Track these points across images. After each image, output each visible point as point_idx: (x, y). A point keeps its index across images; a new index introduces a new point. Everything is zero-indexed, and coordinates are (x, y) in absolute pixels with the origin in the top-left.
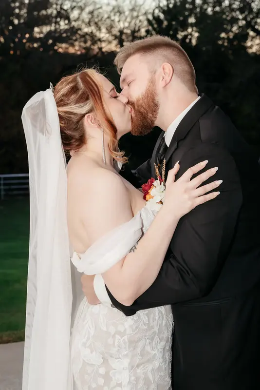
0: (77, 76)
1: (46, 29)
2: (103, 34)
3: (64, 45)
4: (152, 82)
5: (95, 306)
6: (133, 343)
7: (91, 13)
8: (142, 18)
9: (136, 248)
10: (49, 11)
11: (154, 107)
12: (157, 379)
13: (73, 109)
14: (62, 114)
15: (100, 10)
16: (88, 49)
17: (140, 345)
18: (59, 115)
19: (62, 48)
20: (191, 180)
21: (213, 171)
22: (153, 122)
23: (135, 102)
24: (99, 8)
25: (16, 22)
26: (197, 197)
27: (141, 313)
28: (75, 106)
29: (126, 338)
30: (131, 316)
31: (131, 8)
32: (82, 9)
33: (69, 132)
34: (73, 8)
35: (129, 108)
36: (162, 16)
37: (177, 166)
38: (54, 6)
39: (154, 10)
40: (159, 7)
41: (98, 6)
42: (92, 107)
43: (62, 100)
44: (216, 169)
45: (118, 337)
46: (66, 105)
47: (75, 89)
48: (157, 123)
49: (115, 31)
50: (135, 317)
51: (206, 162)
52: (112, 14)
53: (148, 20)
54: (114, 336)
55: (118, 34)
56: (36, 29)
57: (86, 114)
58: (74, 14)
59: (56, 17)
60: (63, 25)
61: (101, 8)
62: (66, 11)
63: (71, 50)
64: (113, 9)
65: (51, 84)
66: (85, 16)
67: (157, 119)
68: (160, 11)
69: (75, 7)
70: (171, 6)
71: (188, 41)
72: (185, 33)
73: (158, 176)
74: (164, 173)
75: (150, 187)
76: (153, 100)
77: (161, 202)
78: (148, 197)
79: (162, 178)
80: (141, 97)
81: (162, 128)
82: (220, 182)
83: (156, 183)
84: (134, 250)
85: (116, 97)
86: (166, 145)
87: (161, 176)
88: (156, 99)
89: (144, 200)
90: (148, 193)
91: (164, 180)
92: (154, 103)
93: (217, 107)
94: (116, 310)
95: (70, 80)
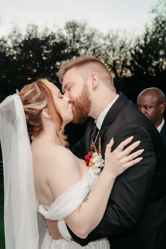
4: (85, 87)
5: (57, 240)
7: (94, 50)
8: (128, 53)
9: (88, 199)
10: (66, 51)
11: (88, 103)
13: (34, 106)
14: (27, 110)
15: (100, 49)
18: (25, 111)
20: (123, 151)
21: (137, 143)
22: (87, 114)
23: (75, 101)
24: (98, 47)
25: (44, 58)
26: (128, 162)
27: (91, 244)
28: (35, 104)
30: (85, 247)
31: (120, 46)
32: (87, 48)
33: (31, 123)
34: (80, 48)
36: (141, 51)
37: (112, 141)
38: (69, 47)
39: (135, 47)
40: (138, 45)
41: (98, 46)
42: (47, 104)
43: (26, 101)
44: (139, 142)
46: (29, 103)
47: (34, 93)
48: (90, 114)
49: (111, 62)
50: (87, 247)
51: (132, 137)
52: (107, 51)
53: (132, 55)
55: (112, 64)
56: (58, 63)
57: (43, 109)
58: (82, 52)
59: (70, 55)
61: (100, 47)
62: (76, 50)
64: (108, 47)
65: (17, 90)
67: (91, 111)
68: (139, 48)
69: (82, 47)
70: (147, 43)
71: (159, 67)
72: (158, 62)
73: (96, 149)
74: (100, 147)
75: (91, 157)
76: (88, 98)
77: (99, 167)
78: (90, 164)
79: (98, 151)
80: (78, 97)
81: (94, 117)
82: (142, 150)
83: (95, 154)
84: (86, 201)
85: (62, 98)
86: (97, 128)
87: (98, 149)
88: (89, 98)
89: (87, 167)
90: (90, 161)
91: (100, 152)
92: (88, 101)
93: (131, 101)
94: (73, 242)
95: (30, 87)
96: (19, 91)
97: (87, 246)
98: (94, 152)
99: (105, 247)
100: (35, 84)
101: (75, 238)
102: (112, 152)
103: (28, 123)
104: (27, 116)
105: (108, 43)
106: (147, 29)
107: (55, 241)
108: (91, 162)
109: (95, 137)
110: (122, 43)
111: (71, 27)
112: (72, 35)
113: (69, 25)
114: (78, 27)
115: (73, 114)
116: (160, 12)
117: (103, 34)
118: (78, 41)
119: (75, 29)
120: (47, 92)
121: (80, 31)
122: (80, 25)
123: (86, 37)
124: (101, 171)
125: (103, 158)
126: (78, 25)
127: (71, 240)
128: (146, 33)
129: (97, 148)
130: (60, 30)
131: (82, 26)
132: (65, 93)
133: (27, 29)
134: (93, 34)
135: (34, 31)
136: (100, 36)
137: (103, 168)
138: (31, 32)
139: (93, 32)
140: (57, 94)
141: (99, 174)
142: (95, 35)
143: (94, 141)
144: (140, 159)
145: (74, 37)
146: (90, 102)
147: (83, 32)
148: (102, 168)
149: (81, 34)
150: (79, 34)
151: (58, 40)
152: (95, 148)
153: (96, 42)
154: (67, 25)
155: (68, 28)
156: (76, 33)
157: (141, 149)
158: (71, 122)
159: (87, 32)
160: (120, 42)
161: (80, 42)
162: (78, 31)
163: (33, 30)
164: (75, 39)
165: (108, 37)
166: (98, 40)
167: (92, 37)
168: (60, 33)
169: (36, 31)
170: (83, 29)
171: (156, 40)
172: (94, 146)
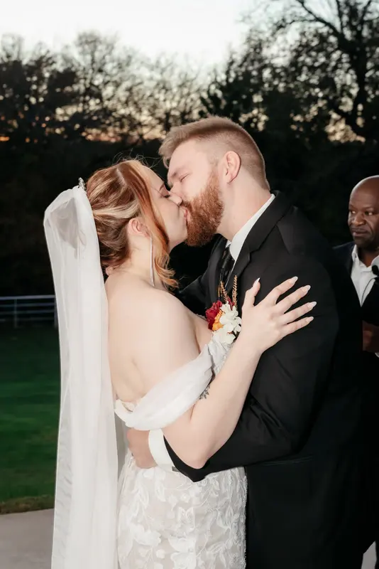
0: (115, 169)
1: (72, 110)
2: (144, 117)
3: (94, 131)
5: (148, 470)
6: (200, 517)
7: (130, 90)
8: (194, 96)
9: (208, 393)
10: (76, 87)
11: (218, 209)
12: (231, 562)
13: (113, 213)
14: (99, 219)
15: (141, 87)
16: (125, 136)
17: (210, 518)
18: (95, 220)
19: (92, 134)
20: (277, 302)
21: (305, 289)
22: (215, 228)
23: (192, 203)
24: (139, 84)
25: (33, 100)
26: (285, 325)
27: (211, 477)
28: (115, 208)
29: (191, 510)
30: (199, 482)
31: (180, 83)
32: (117, 85)
33: (107, 243)
34: (106, 83)
35: (183, 210)
36: (220, 94)
37: (256, 285)
38: (82, 81)
39: (209, 87)
40: (215, 82)
41: (138, 81)
42: (139, 209)
43: (98, 201)
44: (307, 288)
45: (181, 509)
46: (103, 207)
47: (114, 187)
48: (220, 230)
49: (160, 113)
51: (295, 279)
52: (156, 91)
53: (202, 99)
54: (175, 509)
55: (164, 117)
56: (59, 111)
57: (131, 218)
58: (108, 91)
59: (85, 95)
60: (93, 104)
61: (142, 83)
62: (97, 87)
63: (104, 137)
64: (158, 84)
65: (81, 180)
66: (122, 93)
68: (216, 87)
69: (108, 82)
70: (231, 80)
71: (253, 125)
72: (250, 115)
73: (227, 298)
74: (235, 294)
75: (216, 313)
76: (216, 199)
77: (233, 332)
78: (215, 326)
79: (232, 301)
80: (200, 196)
81: (226, 236)
82: (313, 304)
83: (225, 307)
84: (205, 396)
85: (167, 197)
86: (231, 258)
87: (231, 298)
88: (219, 198)
89: (209, 330)
90: (214, 320)
91: (235, 304)
92: (217, 204)
93: (296, 208)
94: (178, 474)
95: (107, 174)
96: (85, 181)
97: (202, 481)
98: (224, 303)
99: (236, 484)
100: (117, 168)
101: (180, 465)
102: (255, 304)
103: (101, 244)
104: (99, 229)
105: (158, 77)
106: (232, 53)
107: (142, 470)
108: (216, 321)
109: (226, 274)
110: (183, 76)
111: (87, 42)
112: (89, 58)
113: (84, 40)
114: (101, 43)
115: (188, 228)
116: (256, 21)
117: (149, 59)
118: (100, 71)
119: (95, 47)
120: (139, 184)
121: (105, 52)
122: (105, 39)
123: (115, 64)
124: (236, 339)
125: (240, 315)
126: (102, 39)
127: (173, 470)
128: (231, 61)
129: (230, 295)
130: (67, 47)
131: (109, 40)
132: (172, 186)
133: (2, 42)
134: (130, 57)
135: (17, 49)
136: (142, 63)
137: (238, 333)
138: (9, 48)
139: (130, 54)
140: (158, 189)
141: (231, 346)
142: (133, 60)
143: (224, 281)
144: (310, 319)
145: (93, 61)
146: (220, 207)
147: (110, 53)
148: (237, 335)
149: (108, 57)
150: (104, 58)
151: (60, 67)
152: (225, 295)
153: (136, 73)
154: (80, 38)
155: (81, 44)
156: (97, 55)
157: (310, 302)
158: (183, 243)
159: (118, 53)
160: (180, 76)
161: (104, 73)
162: (101, 51)
163: (13, 46)
164: (95, 66)
165: (157, 65)
166: (138, 69)
167: (128, 64)
168: (65, 52)
169: (20, 48)
170: (110, 47)
171: (247, 75)
172: (224, 292)
